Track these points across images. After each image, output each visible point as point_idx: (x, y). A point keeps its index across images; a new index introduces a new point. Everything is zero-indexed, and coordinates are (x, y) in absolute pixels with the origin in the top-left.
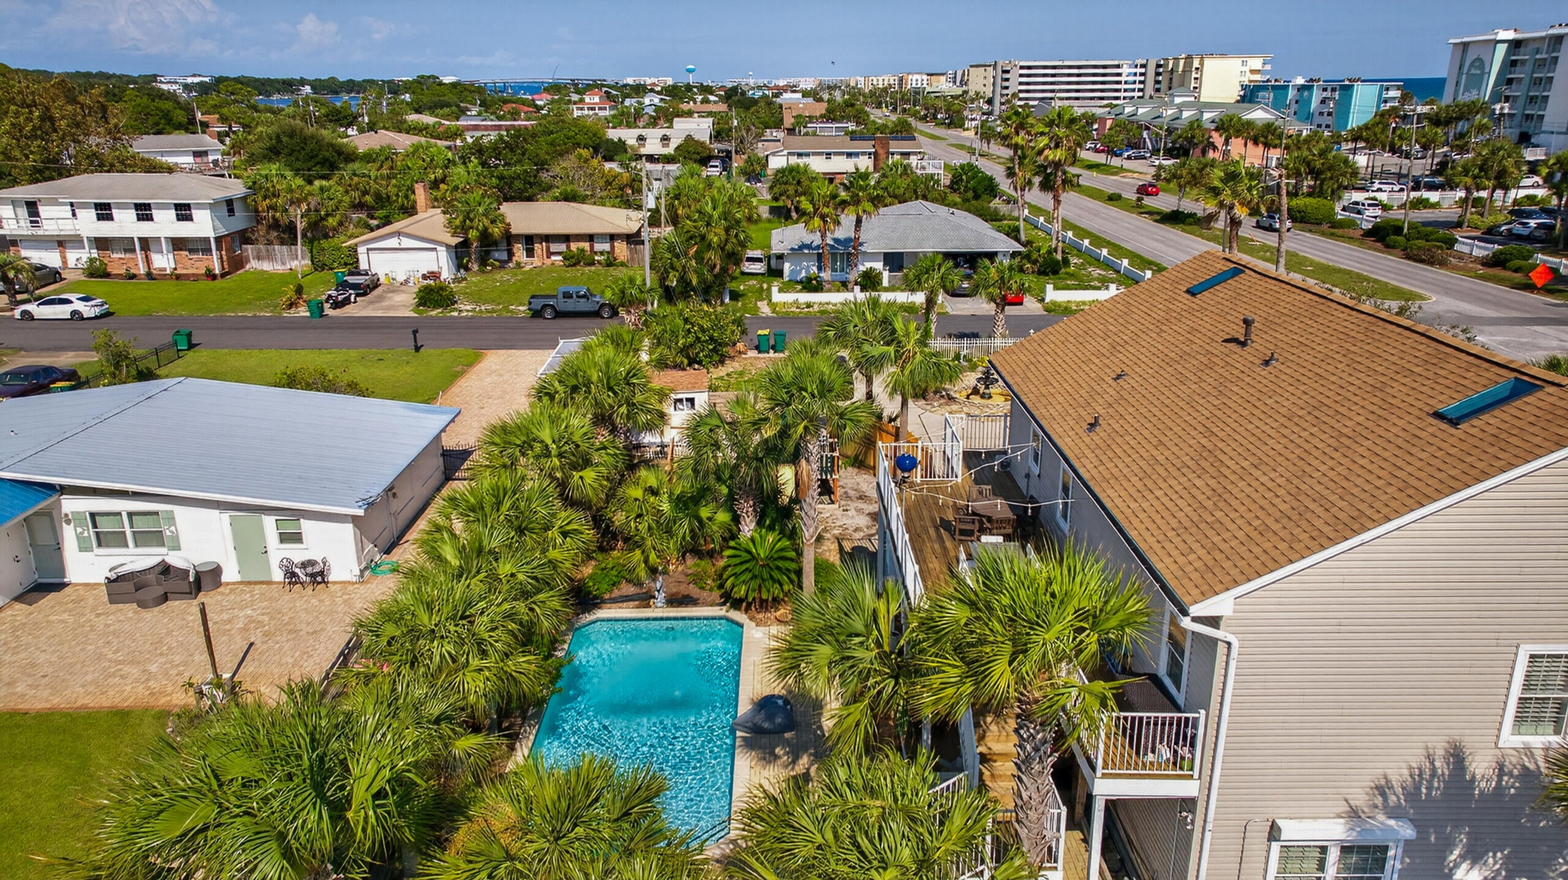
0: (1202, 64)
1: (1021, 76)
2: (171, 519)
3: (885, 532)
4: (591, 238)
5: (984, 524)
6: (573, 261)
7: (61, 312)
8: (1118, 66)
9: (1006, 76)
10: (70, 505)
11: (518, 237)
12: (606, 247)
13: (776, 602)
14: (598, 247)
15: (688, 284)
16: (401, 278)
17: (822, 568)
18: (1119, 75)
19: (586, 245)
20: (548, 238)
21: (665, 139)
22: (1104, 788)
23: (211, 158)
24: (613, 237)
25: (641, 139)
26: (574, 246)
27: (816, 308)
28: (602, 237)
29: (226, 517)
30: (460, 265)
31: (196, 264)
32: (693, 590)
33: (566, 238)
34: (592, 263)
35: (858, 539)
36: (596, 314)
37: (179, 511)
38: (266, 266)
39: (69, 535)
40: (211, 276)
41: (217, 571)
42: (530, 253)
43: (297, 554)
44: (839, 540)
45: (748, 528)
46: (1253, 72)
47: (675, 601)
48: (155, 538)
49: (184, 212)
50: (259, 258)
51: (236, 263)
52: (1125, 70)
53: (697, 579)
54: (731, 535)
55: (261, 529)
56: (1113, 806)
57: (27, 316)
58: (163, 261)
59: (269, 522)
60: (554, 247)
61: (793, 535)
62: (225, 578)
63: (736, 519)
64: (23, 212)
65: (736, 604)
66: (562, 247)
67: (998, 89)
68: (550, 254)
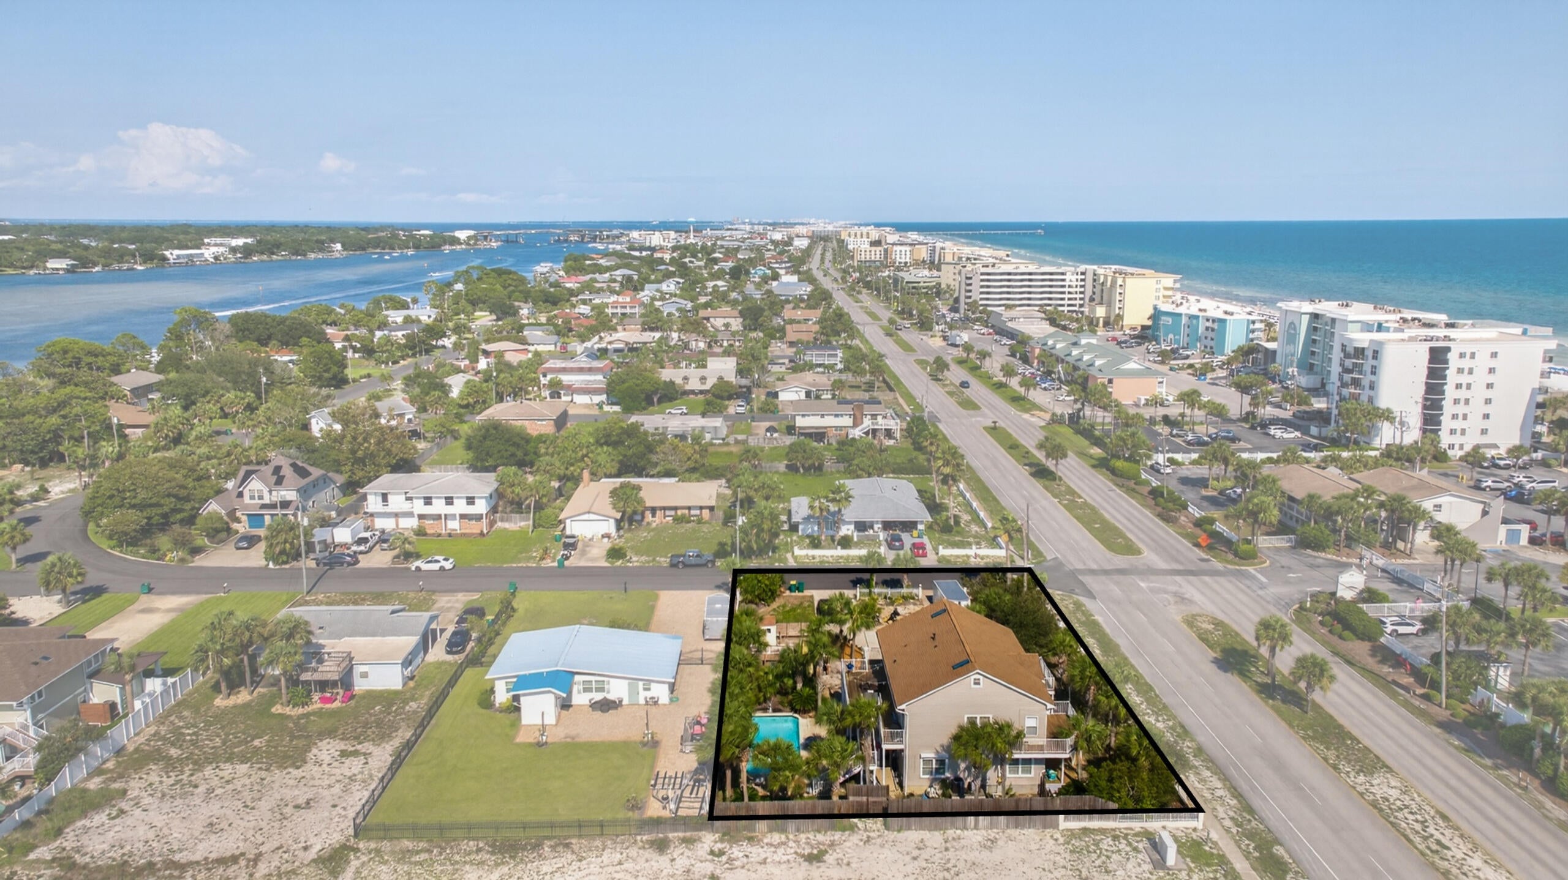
0: (1124, 281)
1: (982, 280)
2: (609, 683)
3: (842, 688)
4: (689, 508)
5: (871, 687)
6: (678, 520)
7: (435, 567)
8: (1063, 274)
9: (969, 282)
10: (577, 678)
11: (647, 508)
12: (698, 512)
13: (809, 711)
14: (693, 512)
15: (751, 548)
16: (590, 536)
17: (824, 700)
18: (1063, 280)
19: (686, 511)
20: (664, 508)
21: (703, 379)
22: (885, 747)
23: (407, 417)
24: (701, 508)
25: (686, 378)
26: (679, 512)
27: (817, 560)
28: (695, 508)
29: (627, 681)
30: (619, 528)
31: (474, 528)
32: (780, 707)
33: (676, 508)
34: (689, 522)
35: (837, 689)
36: (705, 565)
37: (611, 680)
38: (506, 525)
39: (575, 688)
40: (482, 534)
41: (621, 702)
42: (654, 515)
43: (649, 694)
44: (829, 689)
45: (799, 686)
46: (1166, 289)
47: (774, 711)
48: (600, 690)
49: (471, 501)
50: (502, 520)
51: (492, 524)
52: (1068, 277)
53: (781, 703)
54: (795, 688)
55: (637, 687)
56: (887, 751)
57: (418, 569)
58: (454, 525)
59: (641, 684)
60: (668, 513)
61: (814, 688)
62: (624, 703)
63: (795, 683)
64: (380, 499)
65: (796, 712)
66: (672, 513)
67: (963, 292)
68: (665, 517)
